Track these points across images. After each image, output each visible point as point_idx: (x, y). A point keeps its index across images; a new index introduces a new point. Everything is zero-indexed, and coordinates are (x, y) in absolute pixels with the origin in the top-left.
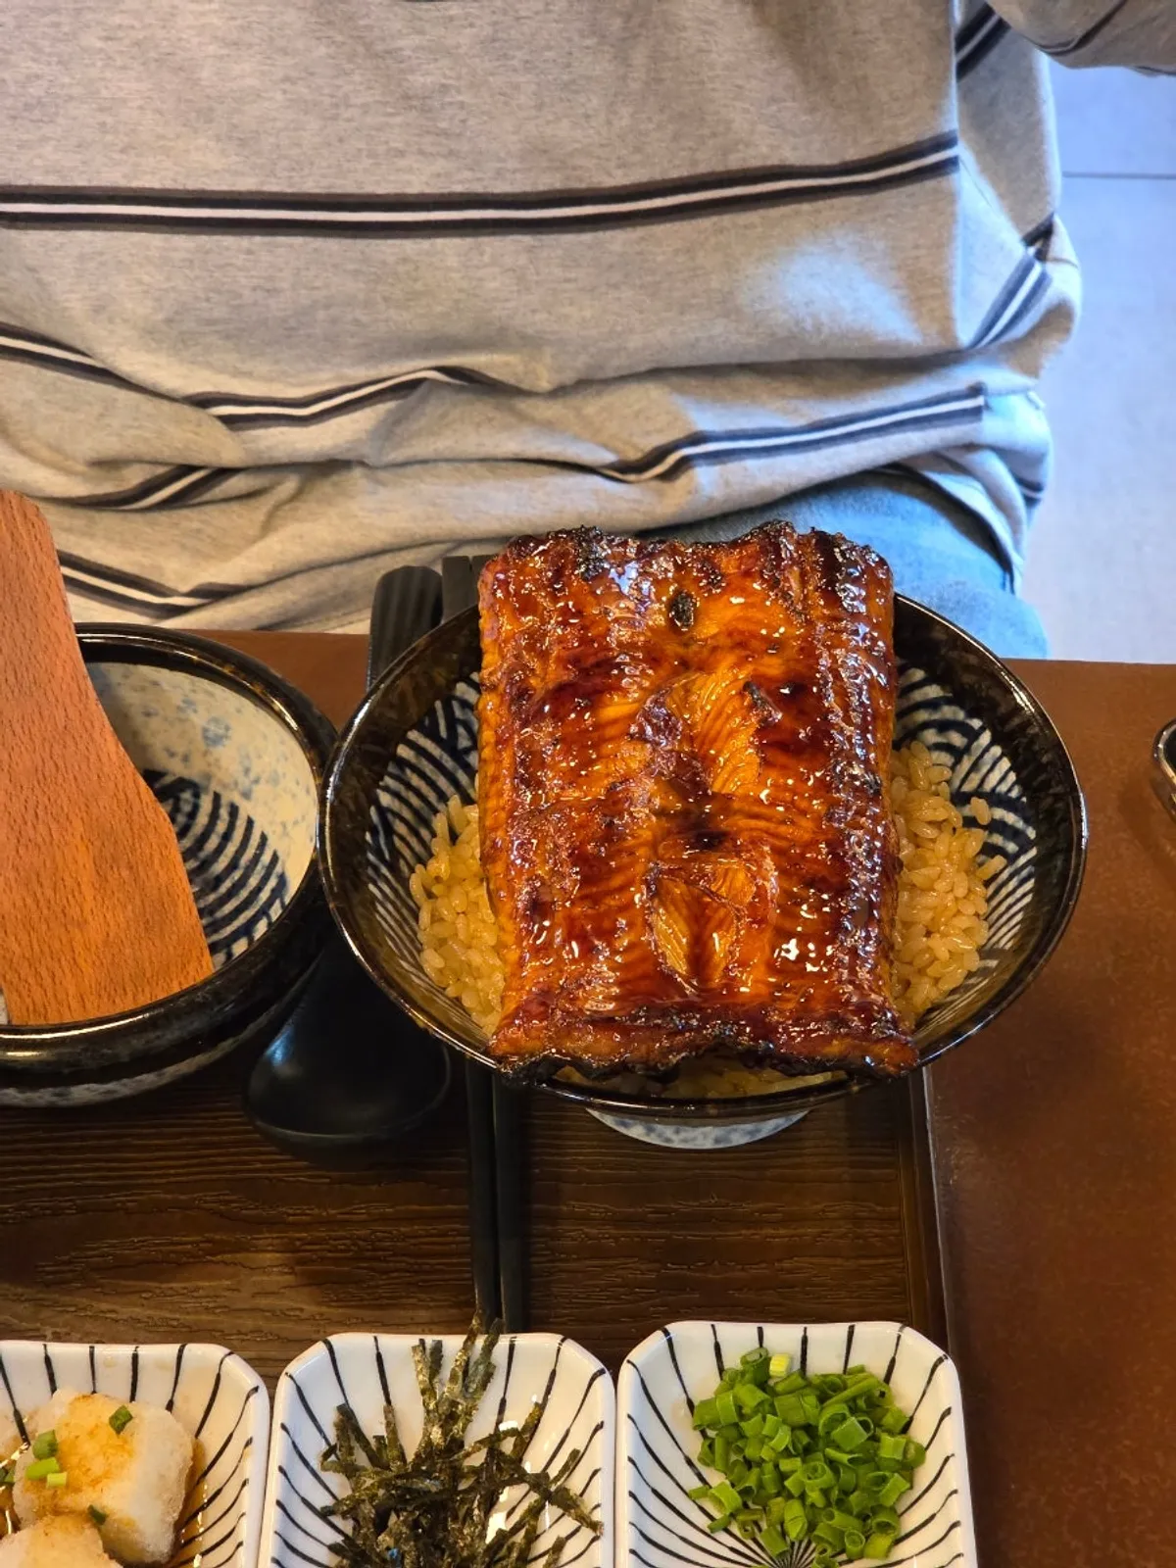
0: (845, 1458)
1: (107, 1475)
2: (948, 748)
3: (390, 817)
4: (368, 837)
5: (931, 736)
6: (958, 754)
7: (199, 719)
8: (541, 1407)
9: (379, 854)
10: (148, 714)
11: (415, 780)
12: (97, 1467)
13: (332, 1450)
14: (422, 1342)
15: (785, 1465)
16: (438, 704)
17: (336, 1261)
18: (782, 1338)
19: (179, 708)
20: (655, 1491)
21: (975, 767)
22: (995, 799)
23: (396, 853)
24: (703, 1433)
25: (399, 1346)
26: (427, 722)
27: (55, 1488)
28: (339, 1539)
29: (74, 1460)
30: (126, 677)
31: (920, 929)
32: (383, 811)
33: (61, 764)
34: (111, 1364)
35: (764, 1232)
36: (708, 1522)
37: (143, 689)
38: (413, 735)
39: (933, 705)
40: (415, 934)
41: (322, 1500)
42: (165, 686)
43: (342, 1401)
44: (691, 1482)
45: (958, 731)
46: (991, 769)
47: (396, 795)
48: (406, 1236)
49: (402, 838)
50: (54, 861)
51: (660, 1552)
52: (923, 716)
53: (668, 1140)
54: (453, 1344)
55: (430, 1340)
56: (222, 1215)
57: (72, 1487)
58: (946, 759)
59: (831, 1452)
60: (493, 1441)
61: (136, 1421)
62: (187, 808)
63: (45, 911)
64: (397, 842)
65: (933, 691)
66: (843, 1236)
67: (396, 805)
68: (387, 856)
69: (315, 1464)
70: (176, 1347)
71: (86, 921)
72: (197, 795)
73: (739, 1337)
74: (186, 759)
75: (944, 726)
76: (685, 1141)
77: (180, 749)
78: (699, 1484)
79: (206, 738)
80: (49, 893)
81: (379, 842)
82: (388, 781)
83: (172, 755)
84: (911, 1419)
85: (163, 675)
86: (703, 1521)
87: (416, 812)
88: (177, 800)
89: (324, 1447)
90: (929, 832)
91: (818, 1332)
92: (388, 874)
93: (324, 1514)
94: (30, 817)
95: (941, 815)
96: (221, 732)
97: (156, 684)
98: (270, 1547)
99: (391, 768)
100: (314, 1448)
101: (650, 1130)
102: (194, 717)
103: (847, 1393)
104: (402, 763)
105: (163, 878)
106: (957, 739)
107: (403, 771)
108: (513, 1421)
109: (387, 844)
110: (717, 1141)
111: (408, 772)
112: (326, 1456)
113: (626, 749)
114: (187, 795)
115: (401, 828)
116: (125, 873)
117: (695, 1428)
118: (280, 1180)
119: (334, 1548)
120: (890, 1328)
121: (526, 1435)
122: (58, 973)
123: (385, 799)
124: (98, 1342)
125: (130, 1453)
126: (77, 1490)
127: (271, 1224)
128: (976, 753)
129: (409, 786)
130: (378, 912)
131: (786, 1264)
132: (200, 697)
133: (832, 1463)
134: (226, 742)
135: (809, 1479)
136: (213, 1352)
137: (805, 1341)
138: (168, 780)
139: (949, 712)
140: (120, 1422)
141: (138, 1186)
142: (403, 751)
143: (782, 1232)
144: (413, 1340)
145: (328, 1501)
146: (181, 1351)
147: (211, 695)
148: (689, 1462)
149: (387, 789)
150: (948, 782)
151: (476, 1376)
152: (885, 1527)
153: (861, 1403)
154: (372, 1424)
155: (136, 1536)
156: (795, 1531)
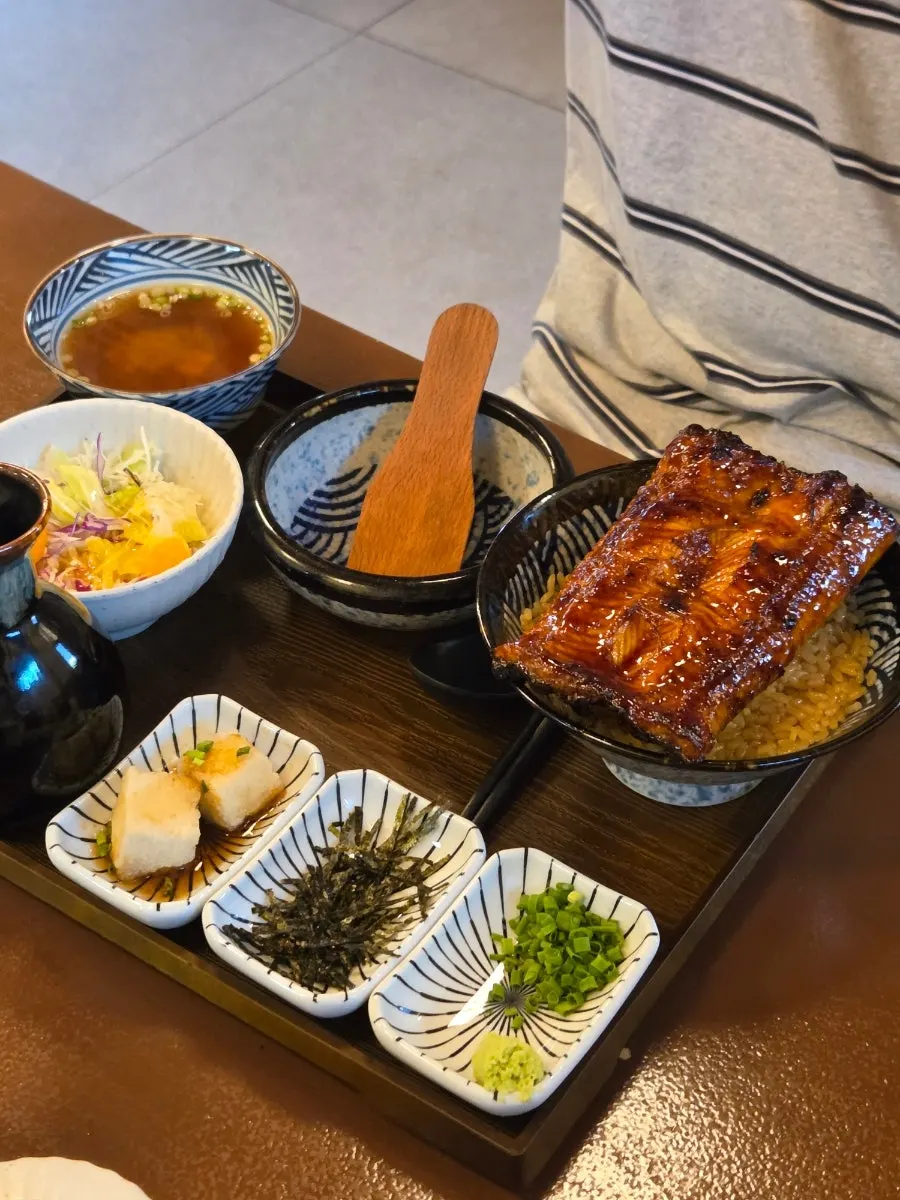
0: (571, 954)
1: (220, 772)
2: (878, 639)
3: (559, 542)
4: (536, 543)
5: (876, 631)
6: (882, 644)
7: (528, 469)
8: (450, 858)
9: (539, 555)
10: (507, 457)
11: (587, 531)
12: (218, 766)
13: (340, 824)
14: (409, 794)
15: (544, 944)
16: (621, 500)
17: (422, 755)
18: (585, 884)
19: (522, 460)
20: (472, 922)
21: (883, 655)
22: (881, 674)
23: (550, 560)
24: (522, 913)
25: (399, 791)
26: (610, 505)
27: (196, 765)
28: (315, 865)
29: (212, 758)
30: (503, 431)
31: (792, 720)
32: (555, 536)
33: (438, 456)
34: (268, 732)
35: (643, 850)
36: (493, 952)
37: (508, 441)
38: (598, 508)
39: (885, 613)
40: (533, 601)
41: (319, 842)
42: (519, 444)
43: (360, 805)
44: (498, 930)
45: (888, 632)
46: (889, 659)
47: (570, 533)
48: (465, 761)
49: (560, 556)
50: (408, 502)
51: (452, 947)
52: (878, 618)
53: (626, 781)
54: (423, 803)
55: (413, 795)
56: (386, 708)
57: (202, 769)
58: (875, 644)
59: (569, 950)
60: (418, 862)
61: (249, 755)
62: (503, 513)
63: (390, 524)
64: (556, 555)
65: (889, 606)
66: (680, 872)
67: (566, 537)
68: (544, 559)
69: (327, 825)
70: (297, 738)
71: (406, 538)
72: (511, 509)
73: (563, 872)
74: (515, 488)
75: (884, 627)
76: (634, 785)
77: (514, 482)
78: (502, 934)
79: (528, 480)
80: (397, 516)
81: (542, 549)
82: (568, 524)
83: (510, 483)
84: (625, 959)
85: (518, 436)
86: (490, 951)
87: (578, 547)
88: (501, 507)
89: (338, 820)
90: (840, 678)
91: (603, 890)
92: (537, 567)
93: (315, 850)
94: (409, 475)
95: (852, 672)
96: (535, 480)
97: (514, 440)
98: (274, 844)
99: (574, 518)
100: (331, 816)
101: (618, 771)
102: (526, 467)
103: (596, 928)
104: (583, 519)
105: (455, 533)
106: (885, 636)
107: (582, 524)
108: (435, 858)
109: (548, 553)
110: (650, 793)
111: (585, 525)
112: (335, 824)
113: (668, 545)
114: (506, 507)
115: (563, 550)
116: (438, 523)
117: (518, 908)
118: (424, 706)
119: (310, 867)
120: (640, 907)
121: (435, 868)
122: (380, 556)
123: (561, 531)
124: (267, 719)
125: (237, 767)
126: (204, 772)
127: (405, 723)
128: (889, 647)
129: (581, 533)
130: (513, 579)
131: (641, 870)
132: (531, 456)
133: (565, 955)
134: (535, 486)
135: (550, 957)
136: (313, 748)
137: (595, 892)
138: (502, 495)
139: (890, 621)
140: (242, 752)
141: (359, 676)
142: (586, 513)
143: (651, 854)
144: (406, 791)
145: (322, 845)
146: (298, 741)
147: (536, 456)
148: (504, 922)
149: (565, 527)
150: (869, 658)
151: (428, 823)
152: (573, 1001)
153: (603, 937)
154: (368, 824)
155: (218, 808)
156: (528, 977)
